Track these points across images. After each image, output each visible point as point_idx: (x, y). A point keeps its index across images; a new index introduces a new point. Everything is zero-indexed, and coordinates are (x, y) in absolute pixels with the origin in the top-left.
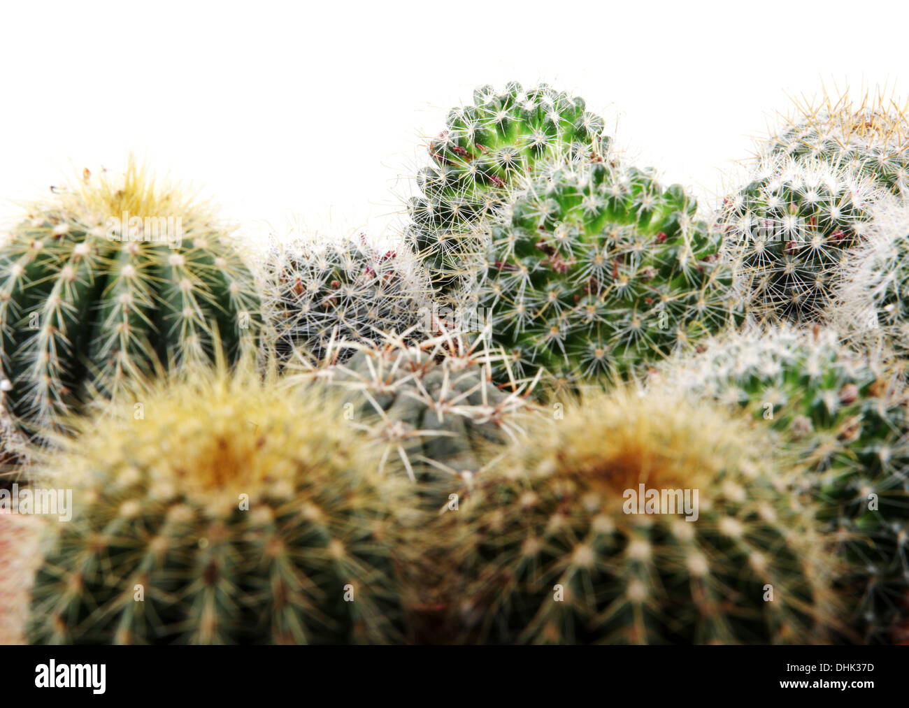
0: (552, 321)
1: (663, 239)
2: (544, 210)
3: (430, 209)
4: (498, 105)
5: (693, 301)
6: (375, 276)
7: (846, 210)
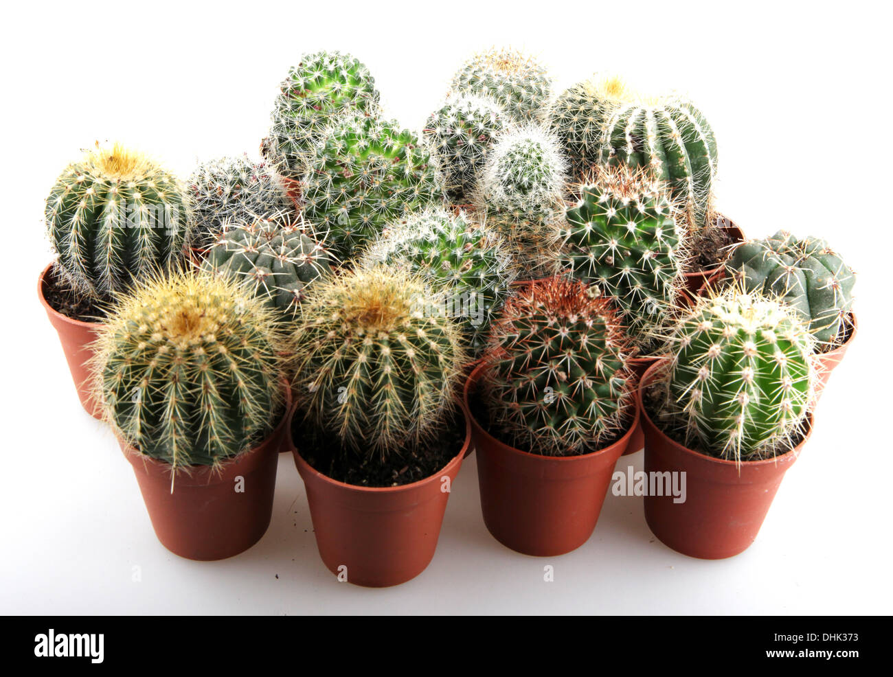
0: (343, 203)
1: (398, 160)
2: (339, 146)
3: (283, 122)
4: (315, 67)
5: (412, 192)
6: (258, 181)
7: (488, 124)
